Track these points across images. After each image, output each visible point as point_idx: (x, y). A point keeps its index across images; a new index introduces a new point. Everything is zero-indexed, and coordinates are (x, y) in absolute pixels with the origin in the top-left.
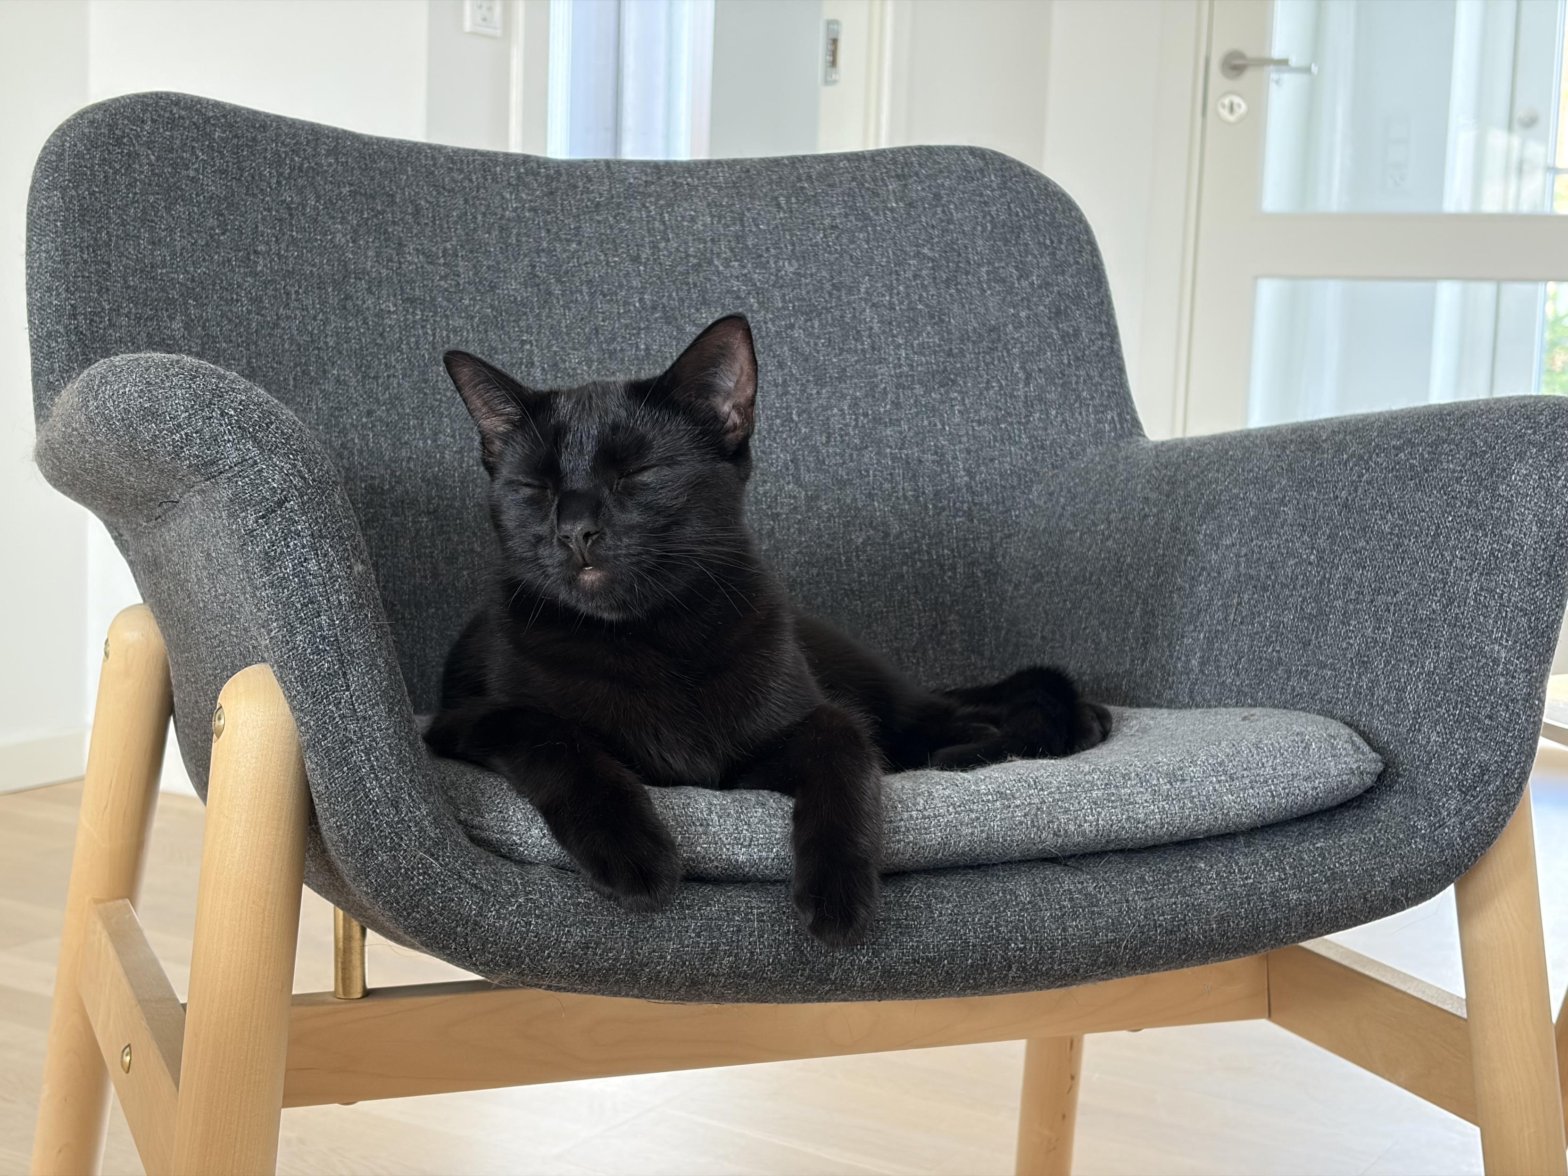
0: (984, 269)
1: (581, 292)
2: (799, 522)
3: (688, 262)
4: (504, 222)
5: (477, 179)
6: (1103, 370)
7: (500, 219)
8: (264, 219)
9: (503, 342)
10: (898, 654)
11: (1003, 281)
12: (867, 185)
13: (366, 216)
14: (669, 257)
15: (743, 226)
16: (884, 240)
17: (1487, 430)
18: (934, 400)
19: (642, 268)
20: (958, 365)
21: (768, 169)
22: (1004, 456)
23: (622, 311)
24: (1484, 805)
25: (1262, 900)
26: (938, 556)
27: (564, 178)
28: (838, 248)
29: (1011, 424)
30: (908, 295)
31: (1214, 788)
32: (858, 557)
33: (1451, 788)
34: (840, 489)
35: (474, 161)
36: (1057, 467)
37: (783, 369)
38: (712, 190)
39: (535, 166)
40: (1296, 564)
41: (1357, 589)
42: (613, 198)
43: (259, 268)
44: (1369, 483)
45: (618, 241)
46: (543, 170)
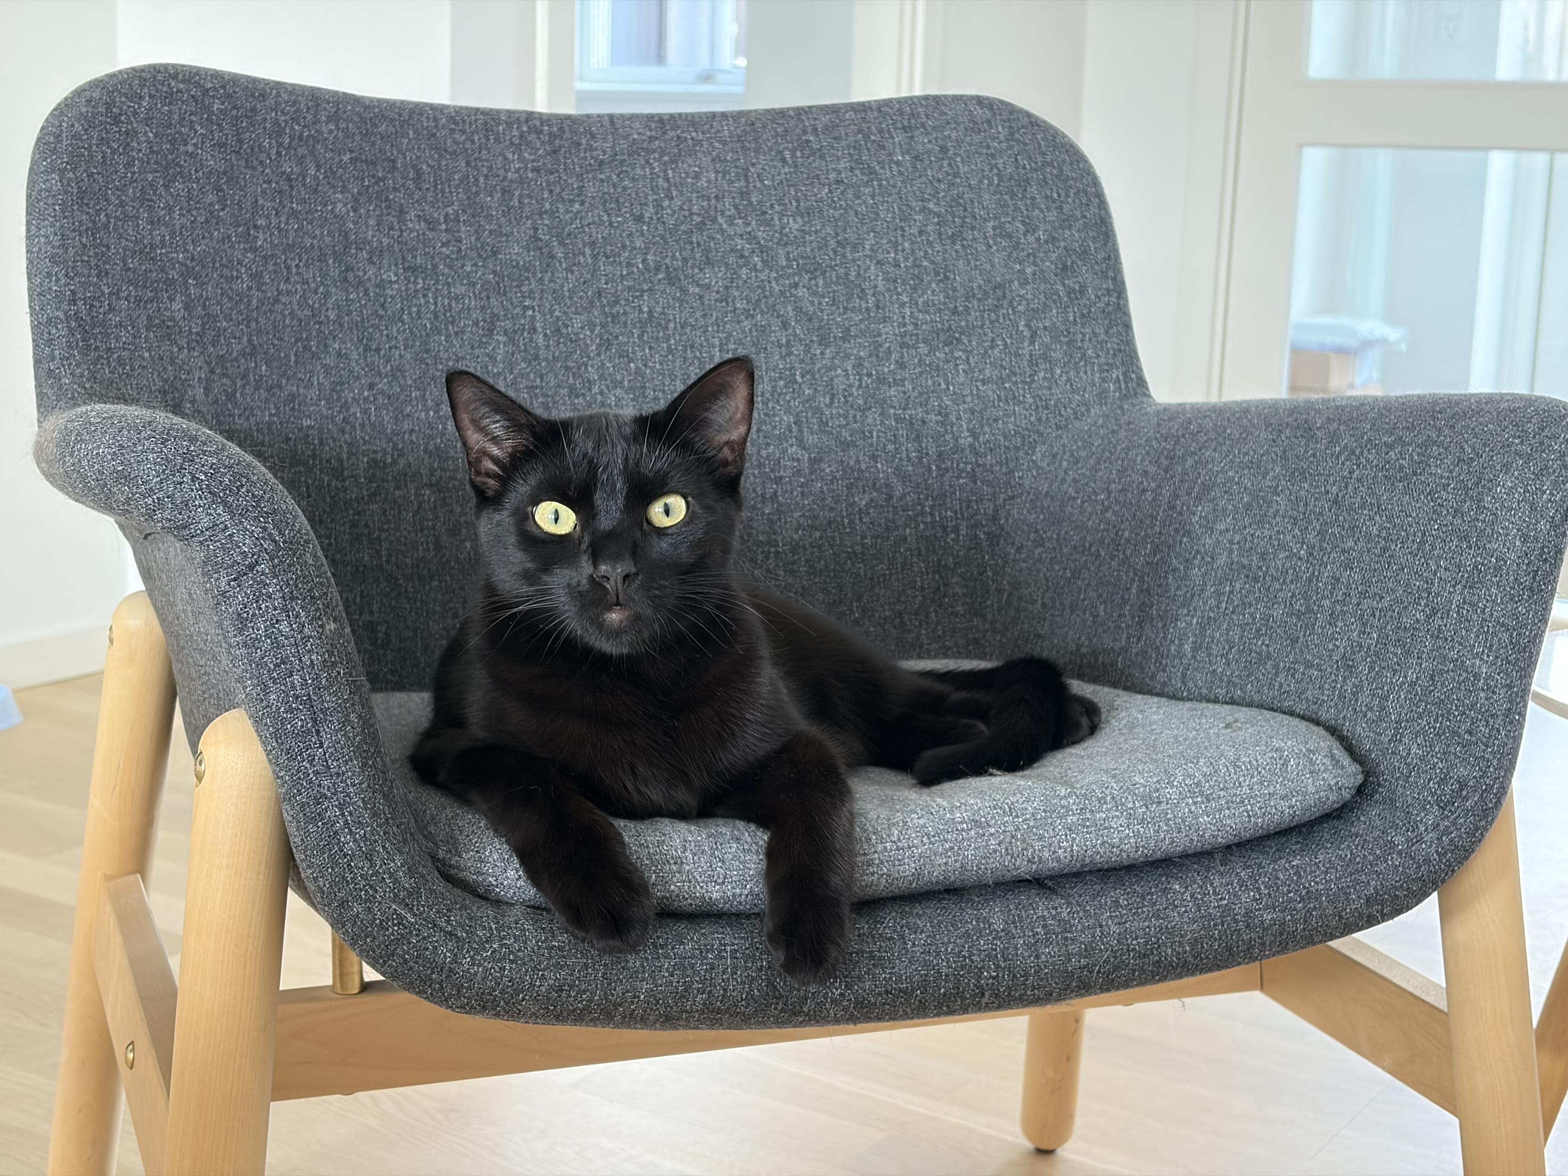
0: (990, 224)
1: (584, 255)
2: (802, 485)
3: (692, 220)
4: (506, 184)
5: (480, 139)
6: (1110, 327)
7: (503, 181)
8: (264, 192)
9: (506, 310)
10: (901, 617)
11: (1009, 236)
12: (873, 137)
13: (366, 183)
14: (673, 215)
15: (747, 181)
16: (890, 195)
17: (1475, 437)
18: (938, 359)
19: (645, 228)
20: (963, 324)
21: (773, 122)
22: (1009, 416)
23: (625, 273)
24: (1462, 820)
25: (1236, 921)
26: (941, 518)
27: (567, 135)
28: (843, 203)
29: (1016, 383)
30: (913, 251)
31: (1190, 810)
32: (861, 519)
33: (1429, 802)
34: (843, 451)
35: (476, 120)
36: (1061, 428)
37: (786, 330)
38: (716, 144)
39: (538, 123)
40: (1287, 557)
41: (1344, 590)
42: (616, 155)
43: (259, 243)
44: (1359, 480)
45: (621, 200)
46: (546, 128)
